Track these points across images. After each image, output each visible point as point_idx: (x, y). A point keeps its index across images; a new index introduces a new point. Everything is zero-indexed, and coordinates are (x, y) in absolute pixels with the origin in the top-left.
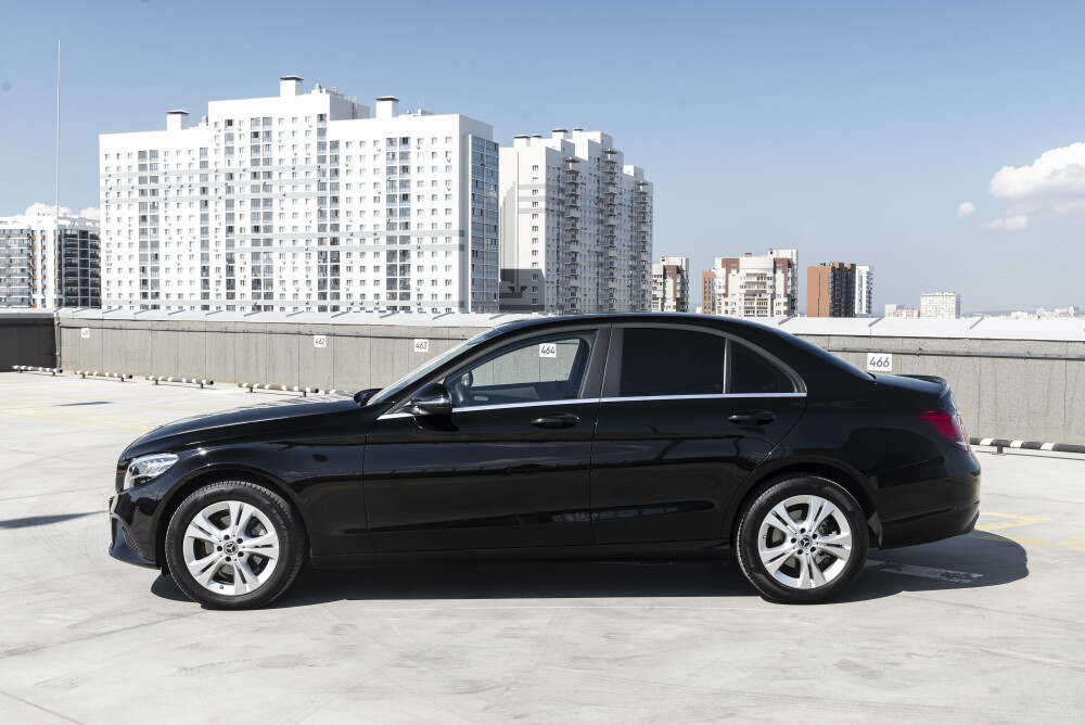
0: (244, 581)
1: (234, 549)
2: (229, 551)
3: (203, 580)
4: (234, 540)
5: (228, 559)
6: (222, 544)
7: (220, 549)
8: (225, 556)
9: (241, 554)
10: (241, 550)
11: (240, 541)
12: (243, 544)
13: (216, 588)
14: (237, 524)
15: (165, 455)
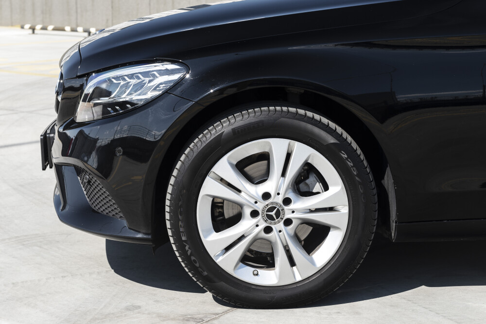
0: (292, 263)
1: (278, 214)
2: (270, 218)
3: (228, 262)
4: (279, 200)
5: (268, 230)
6: (260, 206)
7: (255, 214)
8: (263, 225)
9: (288, 222)
10: (288, 215)
11: (287, 201)
12: (292, 206)
13: (246, 274)
14: (283, 174)
15: (160, 66)
